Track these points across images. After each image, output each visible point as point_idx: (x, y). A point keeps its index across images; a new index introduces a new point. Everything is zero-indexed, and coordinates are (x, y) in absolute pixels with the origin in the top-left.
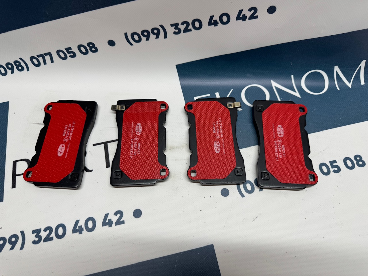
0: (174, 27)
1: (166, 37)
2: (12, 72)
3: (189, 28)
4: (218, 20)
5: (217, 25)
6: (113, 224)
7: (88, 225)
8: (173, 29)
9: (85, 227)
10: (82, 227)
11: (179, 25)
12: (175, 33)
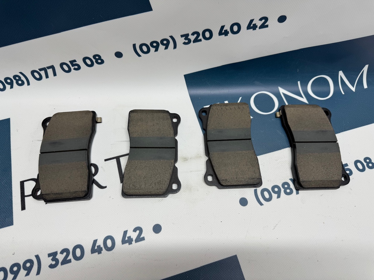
0: (184, 38)
1: (175, 47)
2: (12, 87)
3: (199, 38)
4: (229, 30)
5: (227, 35)
6: (133, 241)
7: (106, 244)
8: (183, 40)
9: (104, 246)
10: (101, 247)
11: (189, 35)
12: (185, 43)
